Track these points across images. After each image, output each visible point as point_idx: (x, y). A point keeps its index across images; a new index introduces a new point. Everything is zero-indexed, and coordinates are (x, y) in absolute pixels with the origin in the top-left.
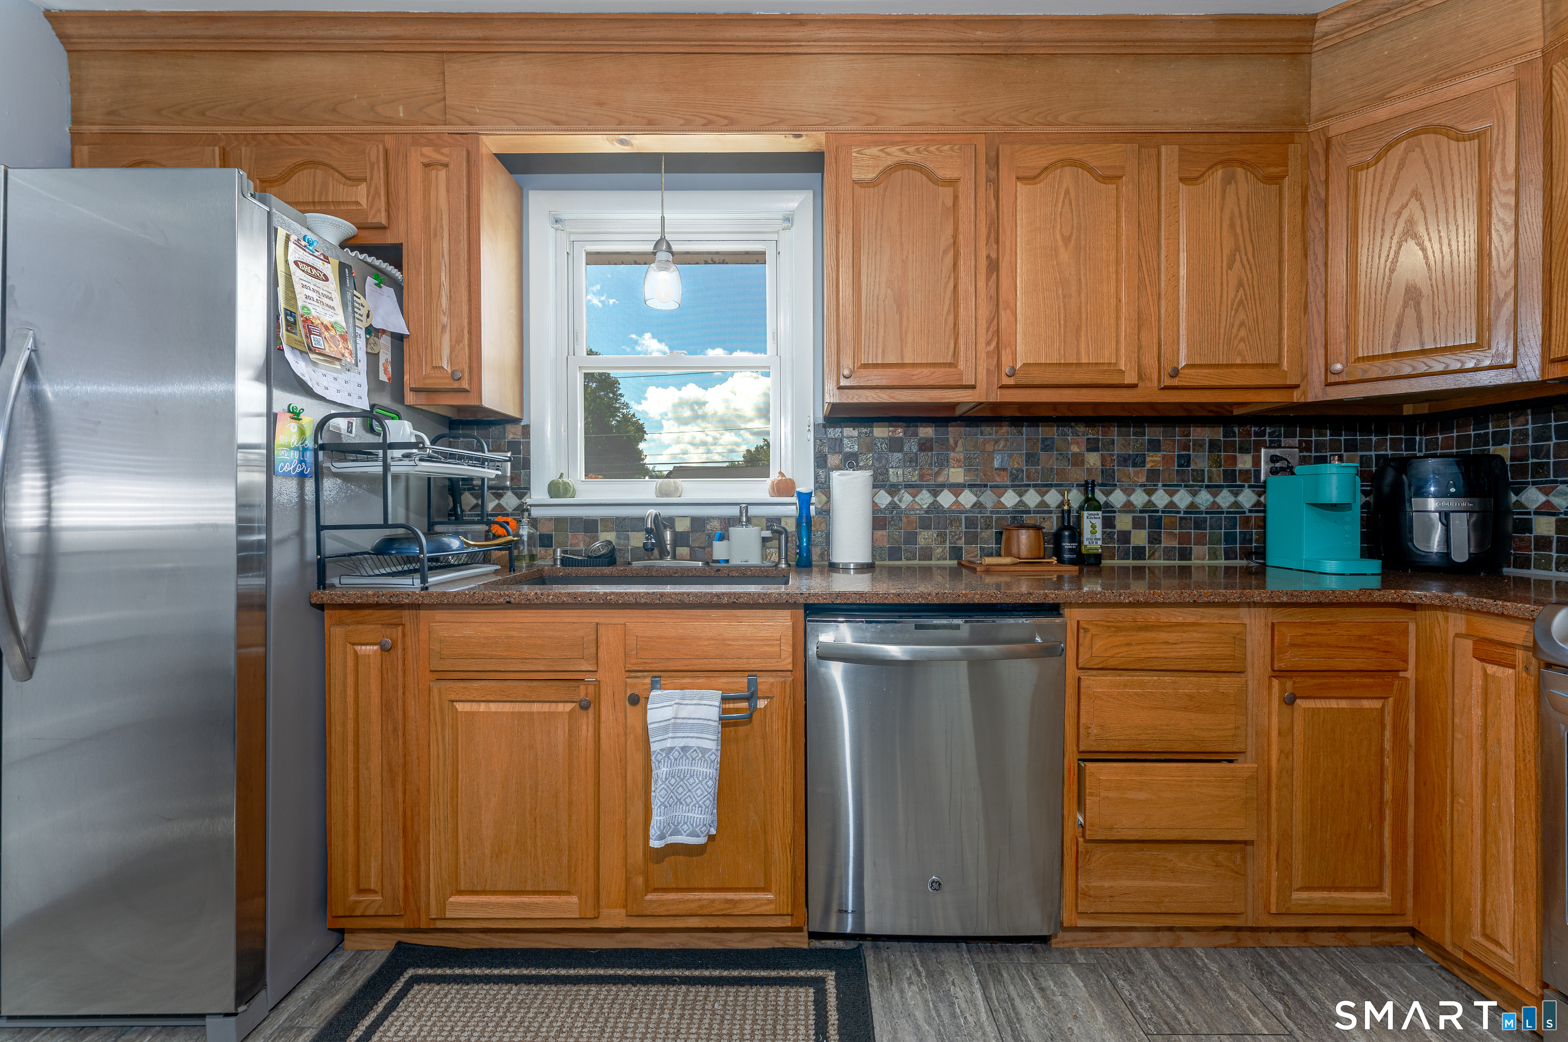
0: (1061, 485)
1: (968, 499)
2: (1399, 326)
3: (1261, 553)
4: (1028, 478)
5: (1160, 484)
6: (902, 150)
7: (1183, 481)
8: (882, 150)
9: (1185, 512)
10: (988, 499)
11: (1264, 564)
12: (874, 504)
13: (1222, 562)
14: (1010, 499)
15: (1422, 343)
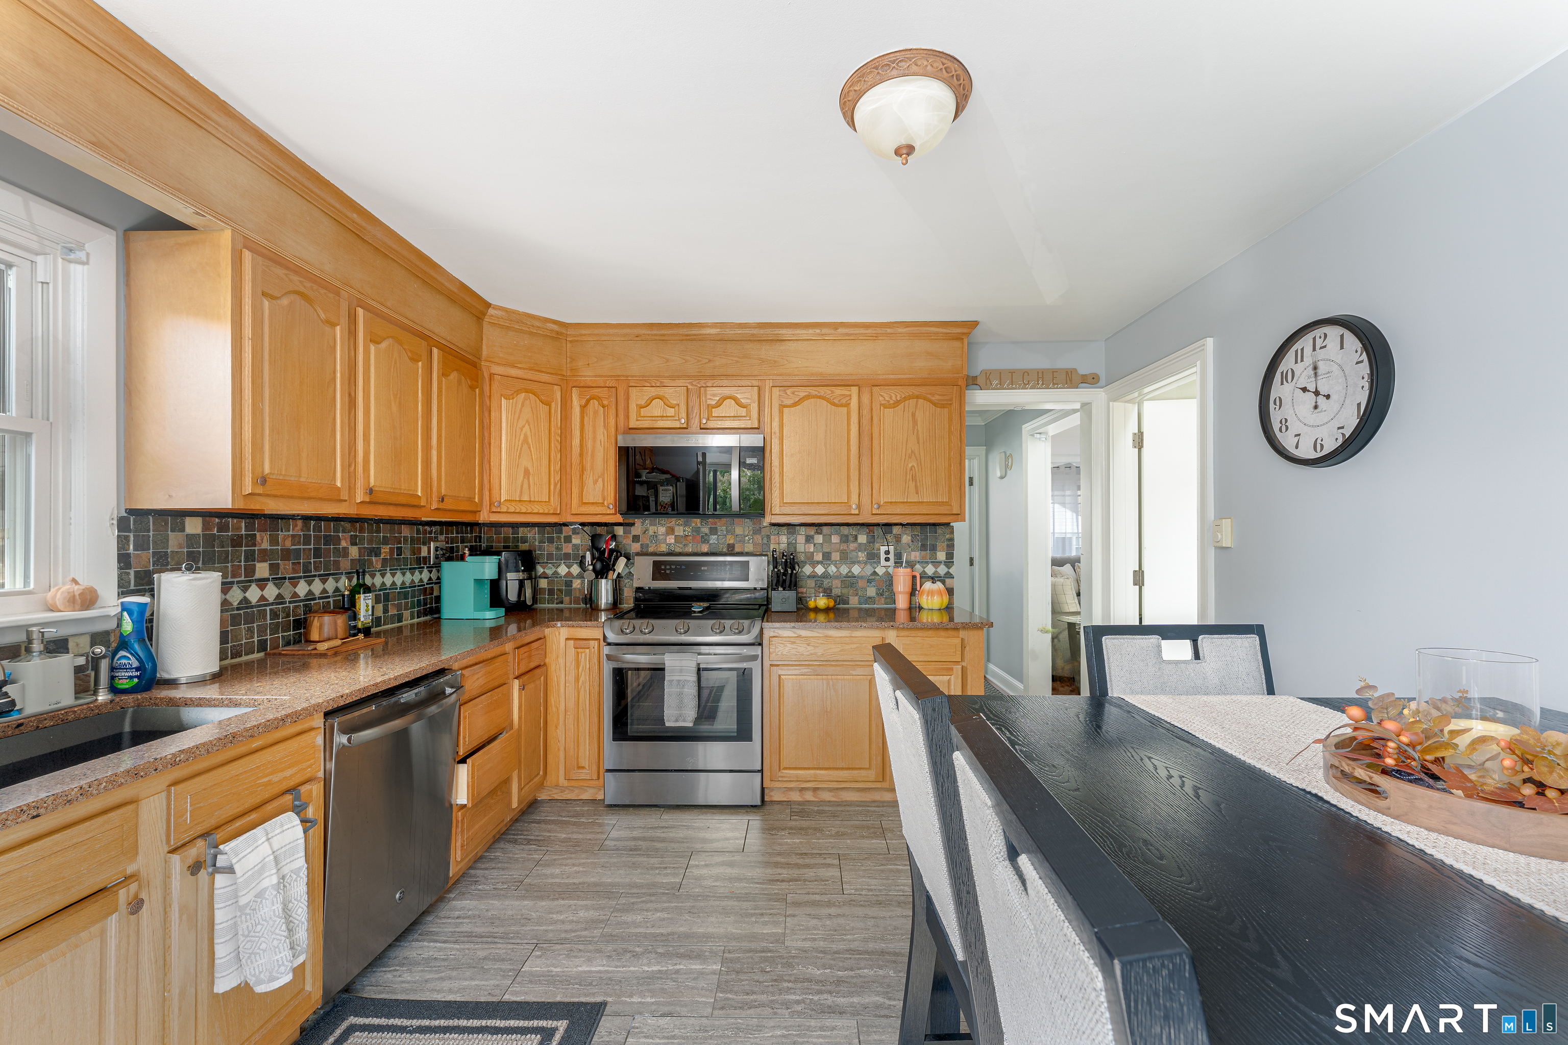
0: (336, 574)
1: (271, 592)
2: (522, 486)
3: (438, 610)
4: (316, 570)
5: (388, 569)
6: (300, 282)
7: (399, 566)
8: (286, 275)
9: (400, 588)
10: (287, 590)
11: (440, 618)
12: (225, 604)
13: (416, 620)
14: (302, 589)
15: (530, 498)
